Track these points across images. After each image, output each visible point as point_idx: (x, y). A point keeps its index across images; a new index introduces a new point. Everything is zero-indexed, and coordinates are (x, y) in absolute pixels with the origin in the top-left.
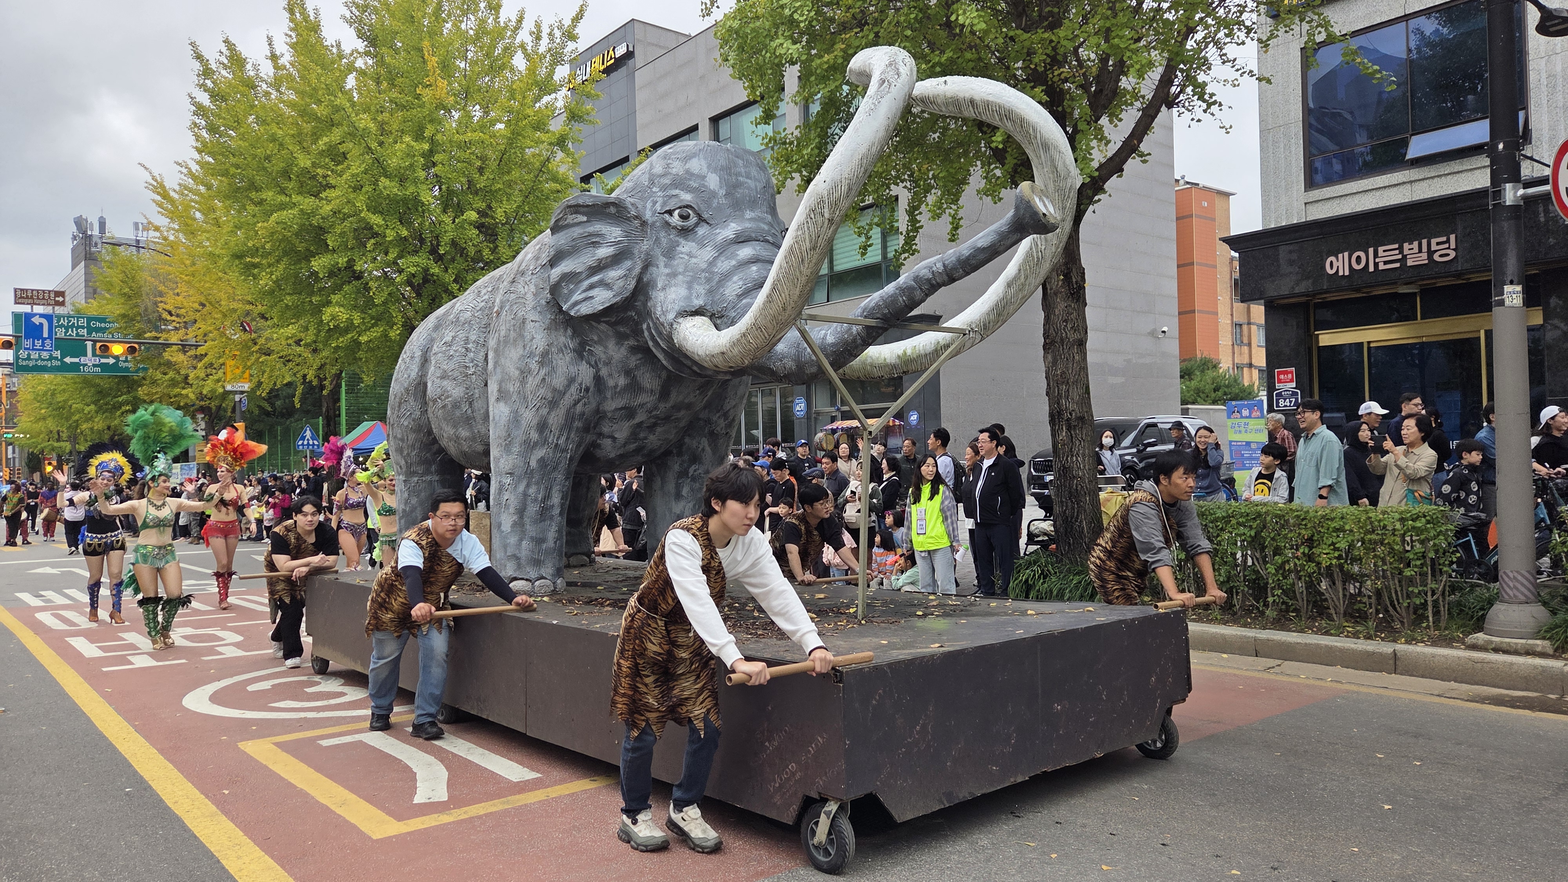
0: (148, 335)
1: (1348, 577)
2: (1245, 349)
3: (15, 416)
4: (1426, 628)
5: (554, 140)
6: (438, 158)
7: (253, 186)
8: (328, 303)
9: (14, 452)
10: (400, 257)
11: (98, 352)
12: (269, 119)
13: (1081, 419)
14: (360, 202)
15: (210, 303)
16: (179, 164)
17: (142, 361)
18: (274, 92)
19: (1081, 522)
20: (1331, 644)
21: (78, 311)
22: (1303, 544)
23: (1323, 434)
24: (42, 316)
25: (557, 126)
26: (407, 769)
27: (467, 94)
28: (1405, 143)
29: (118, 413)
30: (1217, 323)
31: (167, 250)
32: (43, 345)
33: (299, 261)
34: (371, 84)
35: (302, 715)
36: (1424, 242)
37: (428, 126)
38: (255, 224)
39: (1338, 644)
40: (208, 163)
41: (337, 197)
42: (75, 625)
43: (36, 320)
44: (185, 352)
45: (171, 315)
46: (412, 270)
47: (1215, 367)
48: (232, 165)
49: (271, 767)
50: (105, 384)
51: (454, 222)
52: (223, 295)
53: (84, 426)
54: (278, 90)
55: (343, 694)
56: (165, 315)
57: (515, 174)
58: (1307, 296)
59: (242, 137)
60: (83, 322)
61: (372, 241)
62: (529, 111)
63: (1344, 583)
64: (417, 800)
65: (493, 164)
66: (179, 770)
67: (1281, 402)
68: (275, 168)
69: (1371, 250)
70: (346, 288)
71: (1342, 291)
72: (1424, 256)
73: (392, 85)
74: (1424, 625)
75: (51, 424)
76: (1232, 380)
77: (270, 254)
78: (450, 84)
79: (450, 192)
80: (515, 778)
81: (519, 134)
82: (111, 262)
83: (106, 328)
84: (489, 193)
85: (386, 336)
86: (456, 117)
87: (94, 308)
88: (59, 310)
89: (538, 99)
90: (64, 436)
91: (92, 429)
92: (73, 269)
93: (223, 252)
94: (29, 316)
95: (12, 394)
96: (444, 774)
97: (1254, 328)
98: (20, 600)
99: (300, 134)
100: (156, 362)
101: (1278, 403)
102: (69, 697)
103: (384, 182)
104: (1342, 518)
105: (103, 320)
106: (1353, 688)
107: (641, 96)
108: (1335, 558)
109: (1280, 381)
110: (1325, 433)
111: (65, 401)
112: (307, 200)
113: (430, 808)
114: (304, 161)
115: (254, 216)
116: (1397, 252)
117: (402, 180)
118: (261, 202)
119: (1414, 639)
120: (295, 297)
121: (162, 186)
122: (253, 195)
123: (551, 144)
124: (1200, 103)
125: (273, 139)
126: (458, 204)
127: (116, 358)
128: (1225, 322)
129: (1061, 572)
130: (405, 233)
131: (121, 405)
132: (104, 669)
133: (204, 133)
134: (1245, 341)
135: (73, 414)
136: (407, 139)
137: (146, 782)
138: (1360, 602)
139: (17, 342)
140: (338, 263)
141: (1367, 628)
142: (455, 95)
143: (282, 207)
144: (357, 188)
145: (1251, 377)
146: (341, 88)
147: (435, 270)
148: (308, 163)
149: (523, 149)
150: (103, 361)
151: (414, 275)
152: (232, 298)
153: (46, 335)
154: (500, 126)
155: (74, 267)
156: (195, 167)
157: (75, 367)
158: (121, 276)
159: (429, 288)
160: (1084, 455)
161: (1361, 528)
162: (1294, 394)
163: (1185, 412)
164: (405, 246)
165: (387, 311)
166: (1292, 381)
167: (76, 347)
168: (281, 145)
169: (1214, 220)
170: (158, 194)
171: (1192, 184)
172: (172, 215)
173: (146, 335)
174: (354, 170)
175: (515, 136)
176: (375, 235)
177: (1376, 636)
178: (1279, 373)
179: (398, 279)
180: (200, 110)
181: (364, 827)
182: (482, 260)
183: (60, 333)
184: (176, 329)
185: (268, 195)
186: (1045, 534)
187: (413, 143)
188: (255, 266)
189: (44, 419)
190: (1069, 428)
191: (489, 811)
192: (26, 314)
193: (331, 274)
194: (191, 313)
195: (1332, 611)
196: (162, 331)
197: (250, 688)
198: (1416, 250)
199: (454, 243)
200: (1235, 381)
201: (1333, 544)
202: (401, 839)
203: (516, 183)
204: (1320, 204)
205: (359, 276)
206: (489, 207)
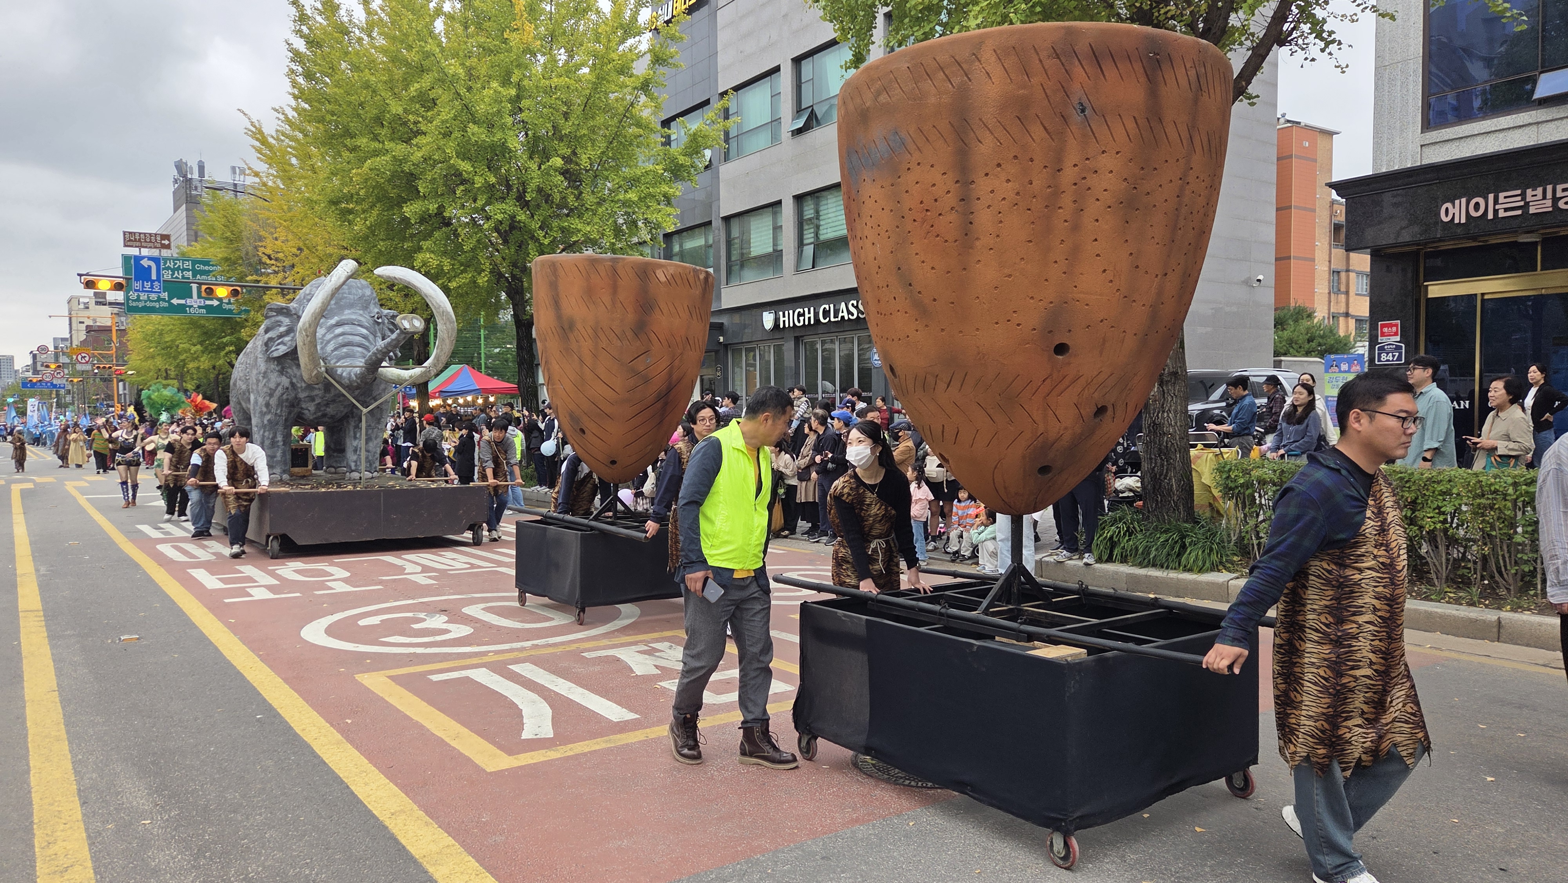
0: (249, 278)
1: (1453, 541)
2: (1342, 297)
3: (125, 354)
4: (1533, 596)
5: (639, 85)
6: (525, 103)
7: (348, 133)
8: (419, 249)
9: (124, 389)
10: (488, 203)
11: (203, 294)
12: (362, 65)
13: (1175, 374)
14: (450, 148)
15: (308, 248)
16: (276, 110)
17: (244, 304)
18: (365, 38)
19: (1170, 479)
20: (1430, 609)
21: (183, 254)
22: (1405, 506)
23: (1432, 393)
24: (150, 259)
25: (641, 68)
26: (513, 705)
27: (552, 37)
28: (1534, 81)
29: (223, 353)
30: (1313, 270)
31: (264, 195)
32: (152, 287)
33: (391, 208)
34: (459, 28)
35: (412, 650)
36: (1549, 188)
37: (516, 71)
38: (350, 170)
39: (1439, 610)
40: (305, 110)
41: (428, 144)
42: (195, 557)
43: (145, 263)
44: (284, 295)
45: (271, 259)
46: (500, 217)
47: (1310, 316)
48: (328, 111)
49: (386, 699)
50: (210, 325)
51: (540, 168)
52: (320, 241)
53: (191, 365)
54: (369, 36)
55: (447, 631)
56: (265, 259)
57: (600, 119)
58: (1418, 245)
59: (337, 85)
60: (188, 265)
61: (462, 188)
62: (614, 56)
63: (1448, 547)
64: (525, 735)
65: (577, 110)
66: (304, 699)
67: (1384, 356)
68: (369, 115)
69: (1491, 197)
70: (437, 234)
71: (1458, 239)
72: (1549, 203)
73: (479, 27)
74: (1532, 593)
75: (159, 362)
76: (1327, 331)
77: (364, 200)
78: (536, 28)
79: (537, 139)
80: (615, 718)
81: (603, 79)
82: (212, 206)
83: (210, 271)
84: (574, 140)
85: (475, 282)
86: (542, 61)
87: (197, 251)
88: (165, 253)
89: (623, 41)
90: (172, 374)
91: (198, 368)
92: (175, 212)
93: (320, 198)
94: (138, 259)
95: (122, 332)
96: (548, 711)
97: (1352, 275)
98: (140, 531)
99: (391, 81)
100: (257, 304)
101: (1379, 357)
102: (196, 627)
103: (472, 128)
104: (1450, 481)
105: (206, 263)
106: (1454, 655)
107: (723, 37)
108: (1440, 522)
109: (1383, 335)
110: (1434, 392)
111: (172, 341)
112: (399, 147)
113: (537, 744)
114: (396, 108)
115: (348, 163)
116: (1519, 198)
117: (491, 126)
118: (354, 149)
119: (1520, 607)
120: (388, 243)
121: (261, 132)
122: (348, 142)
123: (635, 88)
124: (1317, 41)
125: (367, 86)
126: (544, 149)
127: (220, 300)
128: (1322, 269)
129: (1147, 530)
130: (493, 180)
131: (226, 345)
132: (226, 601)
133: (300, 80)
134: (1343, 289)
135: (180, 353)
136: (495, 84)
137: (275, 710)
138: (1465, 567)
139: (127, 283)
140: (429, 209)
141: (1471, 594)
142: (541, 39)
143: (376, 153)
144: (447, 135)
145: (1347, 327)
146: (431, 33)
147: (522, 217)
148: (400, 111)
149: (606, 93)
150: (208, 302)
151: (501, 222)
152: (328, 243)
153: (154, 277)
154: (585, 70)
155: (176, 209)
156: (291, 114)
157: (181, 309)
158: (223, 220)
159: (516, 235)
160: (1176, 411)
161: (1470, 491)
162: (1398, 348)
163: (1277, 365)
164: (492, 194)
165: (475, 257)
166: (1396, 334)
167: (181, 289)
168: (374, 91)
169: (1315, 161)
170: (257, 139)
171: (1293, 122)
172: (270, 160)
173: (248, 278)
174: (444, 116)
175: (600, 80)
176: (463, 182)
177: (1480, 603)
178: (1383, 326)
179: (486, 226)
180: (297, 57)
181: (478, 760)
182: (566, 207)
183: (167, 276)
184: (276, 272)
185: (363, 141)
186: (1131, 490)
187: (500, 89)
188: (350, 212)
189: (153, 357)
190: (1161, 385)
191: (593, 749)
192: (135, 257)
193: (423, 220)
194: (290, 258)
195: (1433, 576)
196: (262, 274)
197: (362, 623)
198: (1540, 197)
199: (540, 190)
200: (1331, 331)
201: (1439, 508)
202: (513, 773)
203: (600, 128)
204: (1437, 146)
205: (447, 223)
206: (574, 153)
